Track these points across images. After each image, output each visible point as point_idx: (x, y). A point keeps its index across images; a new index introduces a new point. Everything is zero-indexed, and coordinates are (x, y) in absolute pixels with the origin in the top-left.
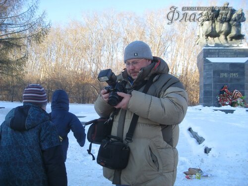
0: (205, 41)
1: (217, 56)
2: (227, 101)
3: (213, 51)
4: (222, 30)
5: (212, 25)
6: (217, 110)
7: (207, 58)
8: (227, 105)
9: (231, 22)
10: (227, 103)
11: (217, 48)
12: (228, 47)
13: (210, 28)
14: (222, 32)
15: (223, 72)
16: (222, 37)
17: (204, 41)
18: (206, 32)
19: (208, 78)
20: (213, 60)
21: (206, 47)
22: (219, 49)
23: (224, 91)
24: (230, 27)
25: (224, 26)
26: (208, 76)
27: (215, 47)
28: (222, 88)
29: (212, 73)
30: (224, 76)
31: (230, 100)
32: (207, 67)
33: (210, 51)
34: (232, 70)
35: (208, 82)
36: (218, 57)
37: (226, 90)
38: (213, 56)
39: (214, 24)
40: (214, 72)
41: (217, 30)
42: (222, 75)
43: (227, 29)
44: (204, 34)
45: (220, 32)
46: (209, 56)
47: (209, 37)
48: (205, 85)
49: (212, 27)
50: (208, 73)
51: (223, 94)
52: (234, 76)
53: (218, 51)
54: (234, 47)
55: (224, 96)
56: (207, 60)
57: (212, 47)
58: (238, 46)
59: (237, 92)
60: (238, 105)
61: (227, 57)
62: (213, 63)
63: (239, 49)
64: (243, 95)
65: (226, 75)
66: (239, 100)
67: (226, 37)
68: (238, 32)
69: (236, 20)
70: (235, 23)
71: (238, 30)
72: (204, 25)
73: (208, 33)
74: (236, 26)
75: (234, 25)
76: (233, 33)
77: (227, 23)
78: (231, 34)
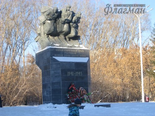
0: (47, 39)
1: (62, 55)
3: (58, 50)
4: (64, 30)
5: (54, 25)
7: (53, 57)
11: (61, 48)
12: (71, 47)
13: (53, 28)
14: (63, 32)
15: (70, 70)
16: (62, 36)
18: (49, 31)
19: (56, 76)
20: (60, 59)
21: (51, 46)
22: (64, 49)
23: (72, 89)
24: (70, 28)
27: (59, 46)
28: (71, 85)
30: (71, 75)
31: (79, 97)
32: (54, 66)
33: (56, 50)
34: (77, 69)
35: (56, 80)
36: (64, 56)
37: (73, 87)
38: (59, 55)
39: (55, 24)
40: (62, 71)
42: (69, 74)
43: (68, 30)
44: (46, 32)
45: (61, 32)
46: (55, 55)
47: (49, 36)
49: (54, 27)
50: (55, 71)
51: (72, 91)
52: (79, 75)
53: (63, 50)
54: (75, 47)
55: (72, 93)
56: (54, 59)
57: (57, 46)
58: (79, 47)
59: (82, 90)
60: (85, 101)
61: (71, 56)
62: (61, 62)
63: (80, 50)
64: (87, 92)
65: (72, 73)
66: (85, 97)
67: (65, 37)
68: (77, 33)
69: (75, 22)
70: (74, 25)
71: (76, 31)
72: (46, 24)
73: (50, 32)
74: (75, 28)
75: (73, 27)
76: (73, 34)
77: (68, 25)
78: (70, 35)
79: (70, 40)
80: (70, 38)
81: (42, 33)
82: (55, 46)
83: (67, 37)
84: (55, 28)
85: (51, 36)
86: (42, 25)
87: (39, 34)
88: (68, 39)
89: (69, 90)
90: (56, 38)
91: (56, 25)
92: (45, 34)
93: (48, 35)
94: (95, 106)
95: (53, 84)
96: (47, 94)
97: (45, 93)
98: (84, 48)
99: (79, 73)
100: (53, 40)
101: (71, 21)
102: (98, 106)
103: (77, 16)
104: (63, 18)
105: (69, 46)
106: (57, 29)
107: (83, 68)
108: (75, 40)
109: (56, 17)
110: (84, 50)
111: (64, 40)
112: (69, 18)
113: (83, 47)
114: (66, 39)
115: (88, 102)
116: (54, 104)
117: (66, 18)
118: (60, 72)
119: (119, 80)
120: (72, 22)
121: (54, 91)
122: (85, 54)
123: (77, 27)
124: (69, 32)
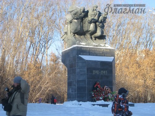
0: (73, 38)
1: (88, 54)
2: (101, 96)
3: (84, 49)
4: (90, 29)
5: (80, 24)
7: (79, 56)
8: (101, 100)
9: (97, 23)
10: (101, 98)
11: (87, 46)
12: (97, 46)
13: (79, 27)
14: (89, 31)
15: (95, 69)
16: (88, 36)
18: (76, 30)
19: (82, 75)
20: (86, 58)
21: (78, 45)
23: (97, 87)
25: (92, 26)
26: (81, 73)
27: (85, 45)
28: (96, 83)
30: (96, 73)
31: (104, 96)
32: (80, 64)
33: (82, 49)
34: (102, 68)
35: (81, 78)
36: (89, 55)
37: (98, 86)
38: (85, 54)
40: (88, 69)
42: (95, 72)
43: (94, 30)
44: (73, 31)
45: (88, 31)
46: (81, 53)
47: (76, 35)
50: (81, 69)
51: (97, 90)
52: (104, 73)
53: (89, 49)
54: (101, 46)
55: (97, 92)
56: (80, 57)
57: (84, 45)
58: (105, 46)
59: (107, 88)
60: (110, 100)
61: (97, 55)
62: (87, 60)
63: (106, 49)
64: (112, 90)
65: (97, 72)
66: (110, 96)
67: (91, 36)
68: (102, 32)
69: (101, 22)
70: (101, 24)
71: (102, 30)
72: (73, 23)
74: (101, 27)
75: (100, 27)
76: (99, 33)
77: (94, 24)
78: (96, 34)
79: (95, 40)
81: (69, 32)
82: (81, 44)
83: (93, 36)
85: (77, 35)
86: (69, 24)
87: (66, 33)
88: (93, 39)
89: (94, 88)
90: (82, 37)
91: (83, 25)
92: (72, 33)
93: (74, 33)
95: (78, 81)
96: (72, 92)
97: (70, 91)
98: (110, 47)
99: (104, 72)
100: (79, 38)
101: (97, 21)
103: (104, 16)
104: (90, 18)
105: (94, 46)
106: (84, 28)
107: (109, 67)
108: (101, 39)
109: (83, 16)
110: (110, 49)
111: (90, 39)
112: (96, 18)
113: (108, 47)
114: (92, 38)
116: (79, 101)
117: (93, 18)
118: (86, 70)
119: (141, 81)
120: (99, 22)
121: (79, 89)
122: (110, 53)
123: (103, 27)
124: (95, 32)
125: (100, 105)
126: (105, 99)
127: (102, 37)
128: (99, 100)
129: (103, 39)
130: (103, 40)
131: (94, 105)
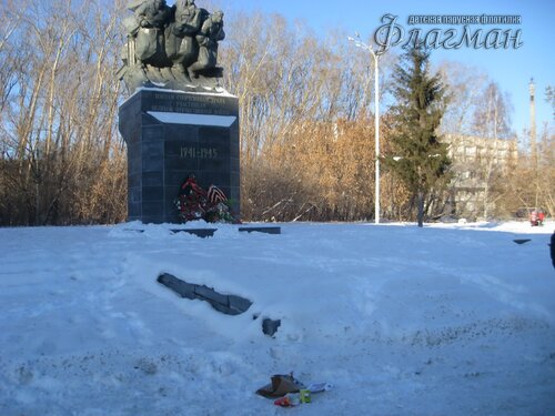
1: (171, 109)
2: (197, 210)
3: (162, 97)
4: (181, 51)
5: (157, 38)
6: (178, 231)
7: (149, 112)
8: (198, 219)
9: (199, 37)
10: (197, 215)
11: (170, 91)
12: (194, 90)
13: (154, 46)
14: (180, 55)
15: (187, 144)
16: (177, 68)
17: (140, 74)
18: (145, 53)
19: (153, 158)
20: (165, 117)
22: (176, 94)
23: (189, 187)
24: (195, 46)
25: (185, 42)
26: (153, 155)
28: (186, 179)
29: (162, 146)
30: (188, 155)
31: (205, 208)
32: (149, 133)
33: (157, 96)
34: (204, 141)
35: (154, 167)
36: (174, 111)
37: (193, 185)
38: (161, 108)
39: (161, 37)
40: (167, 145)
41: (169, 51)
42: (184, 152)
43: (190, 51)
44: (139, 56)
45: (176, 56)
46: (154, 107)
47: (149, 66)
48: (145, 175)
49: (158, 43)
50: (152, 146)
51: (188, 193)
52: (208, 155)
53: (173, 97)
54: (205, 91)
55: (190, 199)
56: (151, 116)
58: (214, 91)
60: (220, 218)
61: (193, 112)
62: (164, 123)
63: (216, 97)
65: (191, 151)
66: (221, 208)
67: (185, 68)
68: (212, 60)
69: (207, 34)
70: (206, 40)
71: (211, 55)
72: (140, 37)
73: (149, 56)
74: (208, 48)
75: (204, 45)
76: (203, 61)
77: (190, 39)
78: (197, 63)
79: (197, 77)
80: (199, 73)
82: (153, 86)
83: (190, 70)
84: (161, 47)
88: (191, 75)
89: (183, 192)
90: (165, 70)
92: (138, 62)
93: (144, 62)
94: (241, 230)
96: (135, 199)
98: (226, 94)
100: (157, 74)
101: (198, 31)
102: (250, 230)
103: (213, 19)
104: (179, 23)
105: (189, 89)
106: (166, 49)
107: (225, 140)
108: (211, 77)
110: (226, 98)
112: (194, 23)
113: (223, 93)
114: (187, 73)
115: (227, 220)
116: (146, 222)
117: (184, 22)
120: (201, 34)
122: (229, 108)
123: (213, 47)
124: (193, 57)
125: (191, 231)
126: (208, 217)
127: (213, 71)
128: (192, 218)
129: (216, 76)
130: (214, 79)
131: (176, 231)
